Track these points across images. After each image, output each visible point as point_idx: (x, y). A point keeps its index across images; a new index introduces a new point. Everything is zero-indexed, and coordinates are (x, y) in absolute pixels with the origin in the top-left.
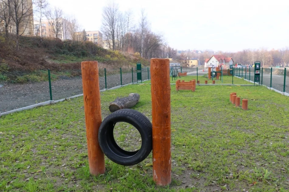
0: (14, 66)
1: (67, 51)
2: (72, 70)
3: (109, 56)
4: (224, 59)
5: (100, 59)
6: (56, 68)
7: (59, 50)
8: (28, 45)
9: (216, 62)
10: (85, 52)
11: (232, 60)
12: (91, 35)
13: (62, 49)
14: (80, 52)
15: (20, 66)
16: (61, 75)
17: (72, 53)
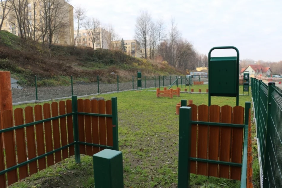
0: (37, 72)
1: (96, 58)
2: (92, 76)
3: (136, 64)
4: (261, 69)
5: (126, 67)
6: (76, 74)
7: (90, 58)
8: (62, 53)
9: (253, 71)
10: (113, 60)
11: (270, 70)
12: (129, 43)
13: (92, 56)
14: (107, 60)
15: (42, 72)
16: (78, 81)
17: (101, 60)
